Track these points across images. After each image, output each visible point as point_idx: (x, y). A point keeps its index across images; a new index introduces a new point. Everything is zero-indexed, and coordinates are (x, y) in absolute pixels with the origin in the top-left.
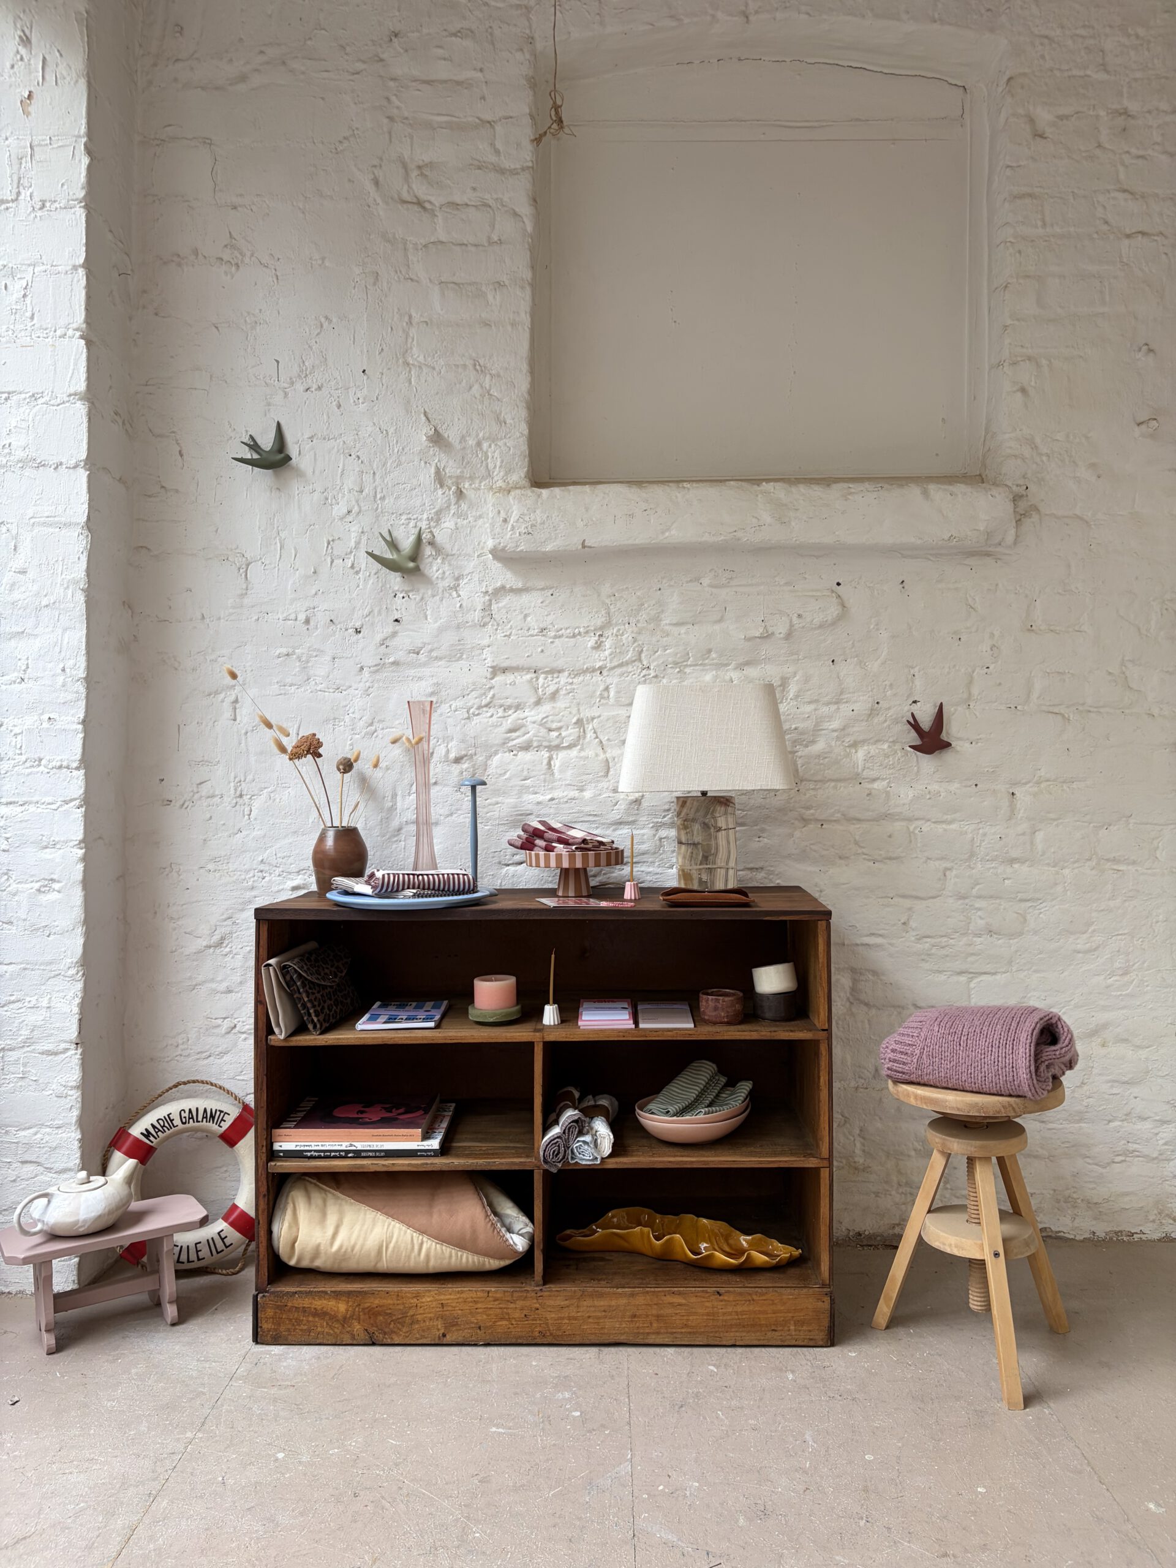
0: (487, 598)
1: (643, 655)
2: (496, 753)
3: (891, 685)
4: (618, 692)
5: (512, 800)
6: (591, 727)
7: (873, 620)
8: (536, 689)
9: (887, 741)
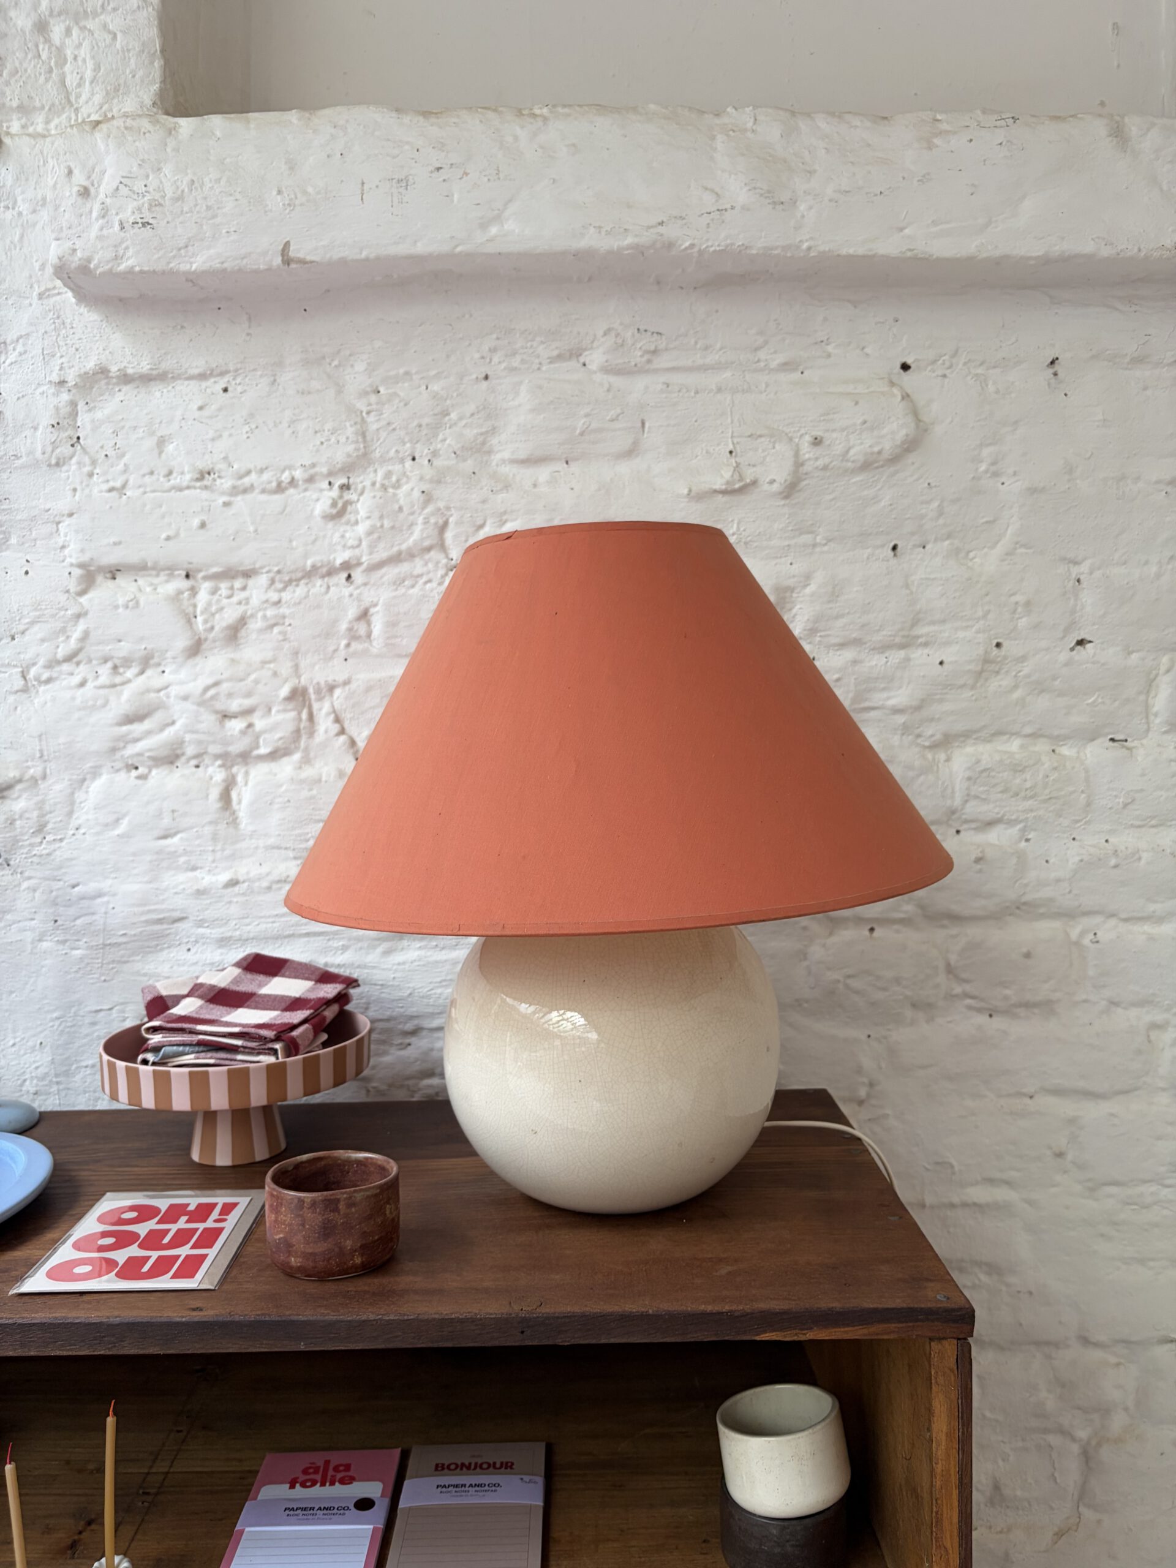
0: (65, 397)
1: (449, 535)
2: (95, 773)
3: (1028, 604)
4: (392, 624)
5: (136, 887)
6: (326, 706)
7: (986, 452)
8: (189, 619)
9: (1017, 734)
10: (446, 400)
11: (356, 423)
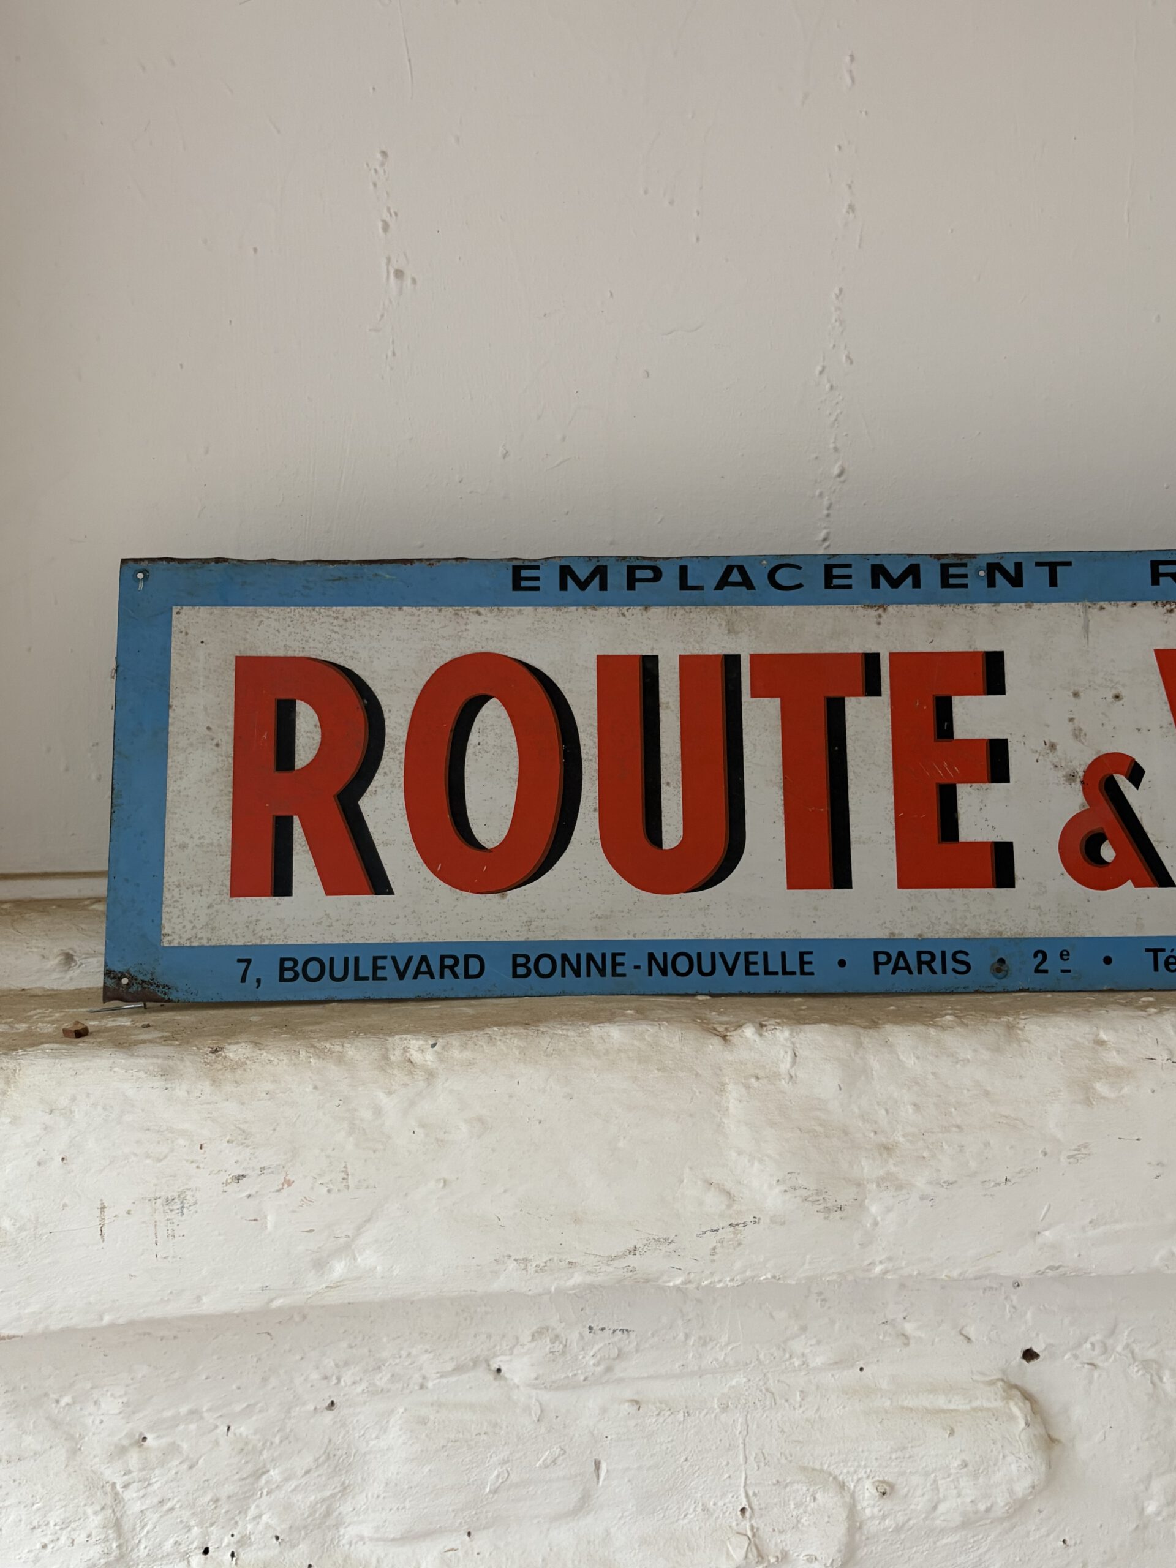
10: (261, 1452)
11: (103, 1509)
